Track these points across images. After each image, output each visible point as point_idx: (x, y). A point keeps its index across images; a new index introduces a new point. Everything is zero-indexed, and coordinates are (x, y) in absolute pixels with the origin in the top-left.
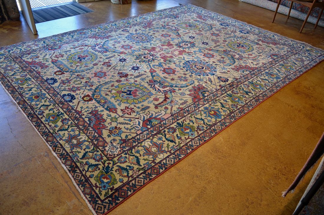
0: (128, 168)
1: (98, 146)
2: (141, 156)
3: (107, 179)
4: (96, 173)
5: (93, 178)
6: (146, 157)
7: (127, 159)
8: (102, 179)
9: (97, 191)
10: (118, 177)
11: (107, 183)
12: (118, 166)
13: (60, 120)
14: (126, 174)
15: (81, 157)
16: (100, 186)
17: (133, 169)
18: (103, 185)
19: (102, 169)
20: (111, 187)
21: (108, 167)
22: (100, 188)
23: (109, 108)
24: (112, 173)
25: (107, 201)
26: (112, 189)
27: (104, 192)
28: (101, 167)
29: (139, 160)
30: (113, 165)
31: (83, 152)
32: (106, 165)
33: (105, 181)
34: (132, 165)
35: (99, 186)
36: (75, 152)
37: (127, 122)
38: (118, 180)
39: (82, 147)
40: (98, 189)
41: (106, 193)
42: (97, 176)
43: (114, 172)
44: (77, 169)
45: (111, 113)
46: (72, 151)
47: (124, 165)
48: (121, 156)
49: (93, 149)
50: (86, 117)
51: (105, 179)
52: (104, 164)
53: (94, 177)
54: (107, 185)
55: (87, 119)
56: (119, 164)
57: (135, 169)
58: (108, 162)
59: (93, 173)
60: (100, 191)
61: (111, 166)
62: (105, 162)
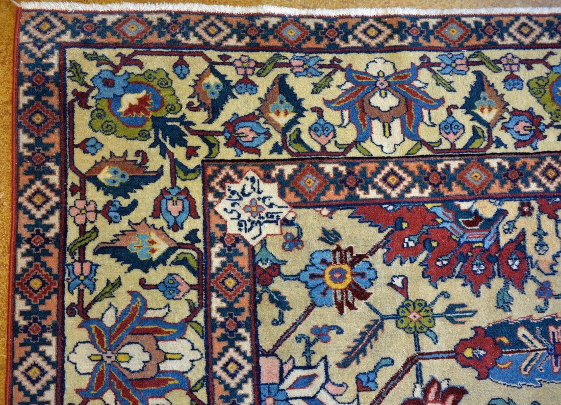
0: (125, 203)
1: (301, 166)
2: (142, 282)
3: (132, 108)
4: (183, 90)
5: (170, 70)
6: (122, 300)
7: (165, 225)
8: (144, 93)
9: (110, 53)
10: (114, 145)
11: (117, 99)
12: (159, 173)
13: (538, 110)
14: (105, 176)
15: (291, 81)
16: (121, 72)
17: (105, 212)
18: (120, 82)
19: (184, 116)
20: (91, 102)
21: (179, 140)
22: (117, 69)
23: (505, 340)
24: (144, 136)
25: (54, 59)
26: (82, 99)
27: (91, 69)
28: (199, 118)
29: (127, 266)
30: (174, 163)
31: (311, 101)
32: (193, 141)
33: (130, 99)
34: (124, 224)
35: (124, 68)
36: (329, 75)
37: (366, 363)
38: (100, 136)
39: (341, 109)
40: (117, 61)
41: (79, 74)
42: (166, 83)
43: (144, 146)
44: (243, 43)
45: (467, 332)
46: (343, 70)
47: (146, 196)
48: (194, 215)
49: (299, 140)
50: (502, 213)
51: (135, 102)
52: (202, 135)
53: (172, 76)
54: (109, 93)
55: (487, 209)
56: (165, 181)
57: (101, 222)
58: (204, 151)
59: (190, 79)
60: (102, 61)
61: (179, 153)
62: (211, 146)
